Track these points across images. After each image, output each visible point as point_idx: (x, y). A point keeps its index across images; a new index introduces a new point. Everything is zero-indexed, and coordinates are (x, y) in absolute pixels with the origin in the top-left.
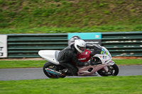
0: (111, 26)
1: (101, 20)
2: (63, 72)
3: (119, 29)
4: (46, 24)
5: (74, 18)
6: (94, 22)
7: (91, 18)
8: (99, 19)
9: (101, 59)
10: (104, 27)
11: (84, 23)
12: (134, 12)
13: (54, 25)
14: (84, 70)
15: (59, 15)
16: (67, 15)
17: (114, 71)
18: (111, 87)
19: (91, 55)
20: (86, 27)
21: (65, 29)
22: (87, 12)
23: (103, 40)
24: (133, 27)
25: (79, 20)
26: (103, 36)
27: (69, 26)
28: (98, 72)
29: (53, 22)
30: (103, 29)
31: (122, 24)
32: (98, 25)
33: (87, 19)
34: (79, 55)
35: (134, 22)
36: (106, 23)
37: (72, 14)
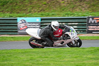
0: (47, 13)
1: (41, 9)
2: (43, 44)
3: (53, 15)
4: (2, 11)
5: (22, 7)
6: (36, 10)
7: (33, 7)
8: (39, 8)
10: (43, 13)
11: (29, 10)
12: (64, 3)
13: (8, 12)
15: (11, 5)
16: (17, 5)
18: (48, 56)
20: (30, 14)
21: (15, 15)
22: (31, 3)
23: (41, 23)
24: (62, 14)
25: (25, 8)
26: (42, 19)
27: (18, 13)
28: (67, 44)
29: (7, 10)
30: (42, 15)
31: (55, 11)
32: (38, 12)
33: (31, 8)
35: (63, 10)
36: (44, 11)
37: (20, 4)
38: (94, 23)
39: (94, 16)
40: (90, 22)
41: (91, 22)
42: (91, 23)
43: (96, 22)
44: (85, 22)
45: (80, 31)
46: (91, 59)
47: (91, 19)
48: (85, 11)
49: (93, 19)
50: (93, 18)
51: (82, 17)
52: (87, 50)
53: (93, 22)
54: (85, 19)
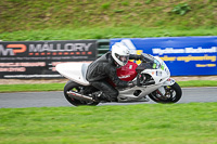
38: (8, 55)
41: (1, 54)
43: (12, 54)
49: (5, 47)
50: (5, 45)
53: (5, 53)
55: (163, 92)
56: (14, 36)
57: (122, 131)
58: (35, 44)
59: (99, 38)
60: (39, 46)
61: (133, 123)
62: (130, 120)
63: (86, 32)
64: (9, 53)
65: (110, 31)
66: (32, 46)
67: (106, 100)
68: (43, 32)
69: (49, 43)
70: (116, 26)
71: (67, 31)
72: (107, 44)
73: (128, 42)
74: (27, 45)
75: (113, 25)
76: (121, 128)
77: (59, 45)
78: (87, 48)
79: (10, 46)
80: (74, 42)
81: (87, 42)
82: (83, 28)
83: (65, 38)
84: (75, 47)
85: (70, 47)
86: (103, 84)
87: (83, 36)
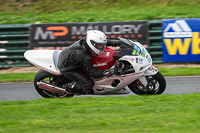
2: (68, 89)
9: (133, 64)
14: (104, 84)
17: (157, 85)
19: (116, 58)
34: (95, 58)
38: (48, 39)
39: (48, 22)
40: (37, 38)
41: (40, 37)
42: (40, 39)
43: (52, 37)
44: (26, 38)
45: (14, 60)
46: (42, 127)
47: (39, 30)
48: (24, 10)
49: (44, 30)
50: (44, 28)
51: (18, 26)
52: (31, 105)
53: (44, 37)
54: (26, 29)
55: (145, 83)
56: (54, 18)
57: (176, 124)
58: (78, 26)
59: (151, 18)
60: (82, 28)
61: (188, 115)
62: (185, 111)
63: (136, 12)
64: (48, 36)
65: (163, 11)
66: (74, 28)
67: (80, 92)
68: (87, 12)
69: (94, 25)
70: (169, 5)
71: (115, 11)
72: (159, 25)
73: (183, 23)
74: (69, 27)
75: (166, 4)
76: (175, 120)
77: (105, 27)
78: (136, 30)
79: (50, 28)
80: (122, 24)
81: (136, 24)
82: (132, 7)
83: (112, 19)
84: (123, 29)
85: (117, 30)
86: (76, 74)
87: (132, 16)
